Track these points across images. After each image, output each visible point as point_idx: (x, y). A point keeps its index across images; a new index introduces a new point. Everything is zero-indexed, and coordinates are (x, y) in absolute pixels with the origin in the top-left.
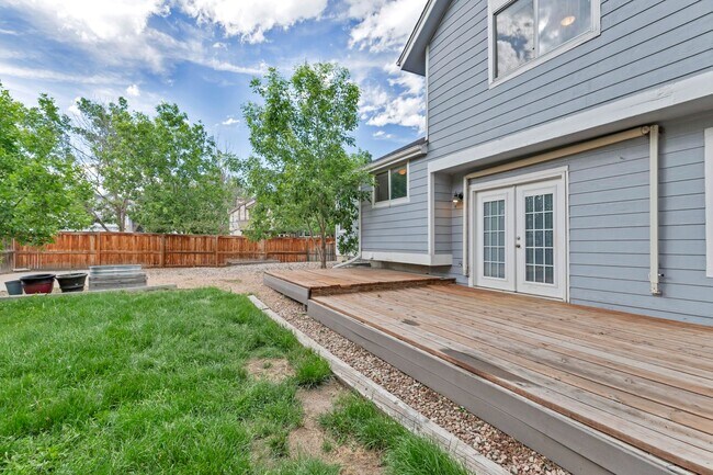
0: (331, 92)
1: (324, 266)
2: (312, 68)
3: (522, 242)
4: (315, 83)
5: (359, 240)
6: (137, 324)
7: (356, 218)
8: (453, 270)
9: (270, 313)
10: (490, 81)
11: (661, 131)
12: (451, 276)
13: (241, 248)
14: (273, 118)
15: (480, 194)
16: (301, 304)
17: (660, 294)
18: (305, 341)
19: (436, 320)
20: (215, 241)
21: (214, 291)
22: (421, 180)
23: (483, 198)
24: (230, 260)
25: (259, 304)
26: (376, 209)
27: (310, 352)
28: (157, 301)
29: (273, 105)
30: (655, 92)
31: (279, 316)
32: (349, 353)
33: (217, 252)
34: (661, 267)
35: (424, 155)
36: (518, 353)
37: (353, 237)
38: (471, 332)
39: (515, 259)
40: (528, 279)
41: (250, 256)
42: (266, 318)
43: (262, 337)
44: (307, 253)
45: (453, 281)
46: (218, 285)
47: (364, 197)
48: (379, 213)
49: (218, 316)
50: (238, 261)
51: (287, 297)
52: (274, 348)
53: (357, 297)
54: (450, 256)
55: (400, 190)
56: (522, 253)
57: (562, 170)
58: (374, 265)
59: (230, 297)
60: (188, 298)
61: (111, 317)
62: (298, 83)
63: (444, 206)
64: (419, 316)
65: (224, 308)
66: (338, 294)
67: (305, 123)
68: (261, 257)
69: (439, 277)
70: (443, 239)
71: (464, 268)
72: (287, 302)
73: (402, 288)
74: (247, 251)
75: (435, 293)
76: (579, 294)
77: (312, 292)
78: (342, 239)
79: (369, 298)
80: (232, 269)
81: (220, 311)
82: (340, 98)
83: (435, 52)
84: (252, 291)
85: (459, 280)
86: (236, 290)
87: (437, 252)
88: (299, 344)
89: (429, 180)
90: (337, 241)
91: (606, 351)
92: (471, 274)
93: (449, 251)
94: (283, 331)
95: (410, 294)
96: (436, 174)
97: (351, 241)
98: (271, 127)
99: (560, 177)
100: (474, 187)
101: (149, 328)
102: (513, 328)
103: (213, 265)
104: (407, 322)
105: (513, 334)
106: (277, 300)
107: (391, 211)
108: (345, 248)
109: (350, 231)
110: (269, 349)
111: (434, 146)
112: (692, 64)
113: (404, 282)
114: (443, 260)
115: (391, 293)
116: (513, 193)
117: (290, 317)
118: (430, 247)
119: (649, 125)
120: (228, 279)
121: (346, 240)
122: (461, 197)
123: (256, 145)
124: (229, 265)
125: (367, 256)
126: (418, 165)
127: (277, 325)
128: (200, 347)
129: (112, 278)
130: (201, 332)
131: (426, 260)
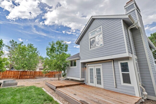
0: (63, 45)
1: (59, 80)
2: (60, 41)
3: (96, 77)
4: (60, 44)
5: (67, 74)
6: (18, 97)
7: (66, 69)
8: (85, 81)
9: (47, 92)
10: (90, 49)
11: (113, 61)
12: (84, 83)
13: (39, 74)
14: (51, 50)
15: (89, 67)
16: (54, 90)
17: (116, 87)
18: (55, 99)
19: (80, 94)
20: (33, 72)
21: (34, 87)
22: (79, 64)
23: (90, 68)
24: (36, 77)
25: (45, 90)
26: (70, 68)
27: (56, 102)
28: (21, 90)
29: (52, 47)
30: (111, 56)
31: (49, 93)
32: (64, 101)
33: (33, 75)
34: (116, 83)
35: (79, 59)
36: (92, 100)
37: (65, 73)
38: (85, 96)
39: (95, 80)
40: (97, 84)
41: (41, 76)
42: (47, 94)
43: (46, 98)
44: (55, 75)
45: (85, 84)
46: (35, 85)
47: (68, 66)
48: (71, 69)
49: (36, 94)
50: (38, 77)
51: (51, 88)
52: (49, 101)
53: (65, 88)
54: (84, 78)
55: (75, 65)
56: (96, 79)
57: (101, 65)
58: (69, 79)
59: (38, 88)
60: (28, 89)
61: (12, 95)
62: (57, 44)
63: (83, 69)
64: (77, 93)
65: (37, 92)
66: (62, 87)
67: (58, 51)
68: (44, 76)
69: (82, 83)
70: (83, 75)
71: (87, 81)
72: (51, 89)
73: (75, 86)
74: (41, 75)
75: (81, 87)
76: (105, 87)
77: (57, 87)
78: (63, 74)
79: (68, 88)
80: (37, 79)
81: (36, 93)
82: (64, 46)
83: (81, 42)
84: (43, 86)
85: (86, 83)
86: (39, 86)
87: (82, 78)
88: (54, 100)
89: (80, 64)
90: (62, 74)
91: (105, 99)
92: (88, 82)
93: (84, 77)
94: (50, 97)
95: (76, 87)
96: (82, 63)
97: (65, 74)
98: (51, 51)
99: (101, 66)
100: (88, 66)
101: (21, 98)
102: (93, 95)
103: (32, 78)
104: (75, 94)
105: (92, 96)
106: (48, 88)
107: (73, 69)
108: (64, 76)
109: (65, 72)
110: (48, 101)
111: (81, 58)
112: (114, 53)
113: (75, 84)
114: (83, 79)
115: (72, 87)
116: (94, 67)
117: (51, 93)
118: (80, 77)
119: (112, 60)
120: (36, 83)
121: (64, 74)
122: (86, 67)
123: (47, 54)
124: (36, 78)
125: (68, 78)
126: (78, 61)
127: (49, 96)
128: (33, 102)
129: (9, 84)
130: (33, 98)
131: (79, 79)
